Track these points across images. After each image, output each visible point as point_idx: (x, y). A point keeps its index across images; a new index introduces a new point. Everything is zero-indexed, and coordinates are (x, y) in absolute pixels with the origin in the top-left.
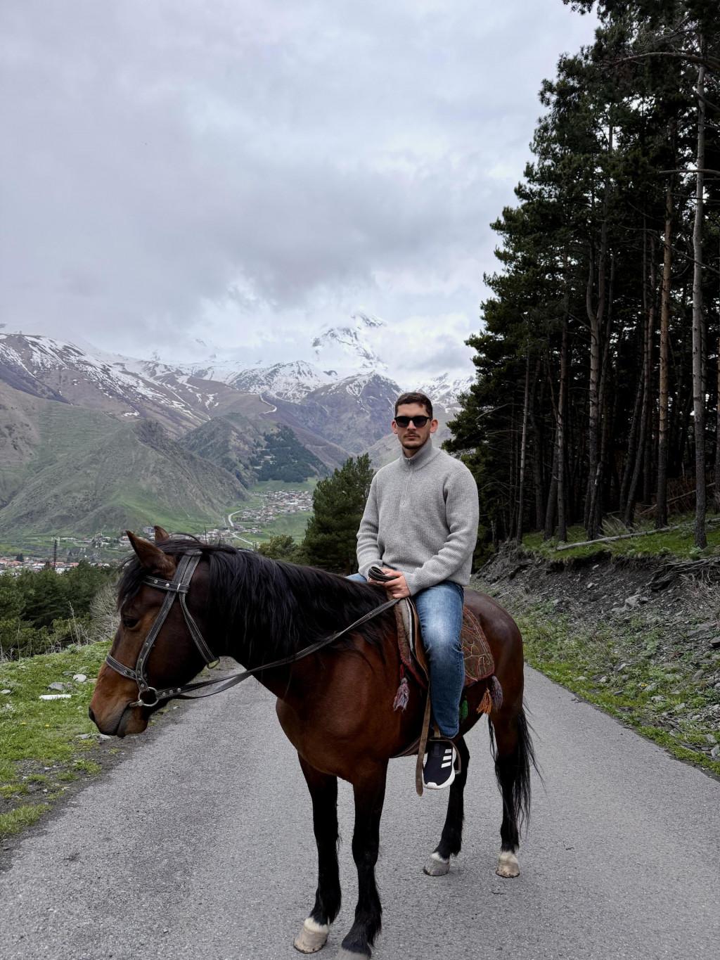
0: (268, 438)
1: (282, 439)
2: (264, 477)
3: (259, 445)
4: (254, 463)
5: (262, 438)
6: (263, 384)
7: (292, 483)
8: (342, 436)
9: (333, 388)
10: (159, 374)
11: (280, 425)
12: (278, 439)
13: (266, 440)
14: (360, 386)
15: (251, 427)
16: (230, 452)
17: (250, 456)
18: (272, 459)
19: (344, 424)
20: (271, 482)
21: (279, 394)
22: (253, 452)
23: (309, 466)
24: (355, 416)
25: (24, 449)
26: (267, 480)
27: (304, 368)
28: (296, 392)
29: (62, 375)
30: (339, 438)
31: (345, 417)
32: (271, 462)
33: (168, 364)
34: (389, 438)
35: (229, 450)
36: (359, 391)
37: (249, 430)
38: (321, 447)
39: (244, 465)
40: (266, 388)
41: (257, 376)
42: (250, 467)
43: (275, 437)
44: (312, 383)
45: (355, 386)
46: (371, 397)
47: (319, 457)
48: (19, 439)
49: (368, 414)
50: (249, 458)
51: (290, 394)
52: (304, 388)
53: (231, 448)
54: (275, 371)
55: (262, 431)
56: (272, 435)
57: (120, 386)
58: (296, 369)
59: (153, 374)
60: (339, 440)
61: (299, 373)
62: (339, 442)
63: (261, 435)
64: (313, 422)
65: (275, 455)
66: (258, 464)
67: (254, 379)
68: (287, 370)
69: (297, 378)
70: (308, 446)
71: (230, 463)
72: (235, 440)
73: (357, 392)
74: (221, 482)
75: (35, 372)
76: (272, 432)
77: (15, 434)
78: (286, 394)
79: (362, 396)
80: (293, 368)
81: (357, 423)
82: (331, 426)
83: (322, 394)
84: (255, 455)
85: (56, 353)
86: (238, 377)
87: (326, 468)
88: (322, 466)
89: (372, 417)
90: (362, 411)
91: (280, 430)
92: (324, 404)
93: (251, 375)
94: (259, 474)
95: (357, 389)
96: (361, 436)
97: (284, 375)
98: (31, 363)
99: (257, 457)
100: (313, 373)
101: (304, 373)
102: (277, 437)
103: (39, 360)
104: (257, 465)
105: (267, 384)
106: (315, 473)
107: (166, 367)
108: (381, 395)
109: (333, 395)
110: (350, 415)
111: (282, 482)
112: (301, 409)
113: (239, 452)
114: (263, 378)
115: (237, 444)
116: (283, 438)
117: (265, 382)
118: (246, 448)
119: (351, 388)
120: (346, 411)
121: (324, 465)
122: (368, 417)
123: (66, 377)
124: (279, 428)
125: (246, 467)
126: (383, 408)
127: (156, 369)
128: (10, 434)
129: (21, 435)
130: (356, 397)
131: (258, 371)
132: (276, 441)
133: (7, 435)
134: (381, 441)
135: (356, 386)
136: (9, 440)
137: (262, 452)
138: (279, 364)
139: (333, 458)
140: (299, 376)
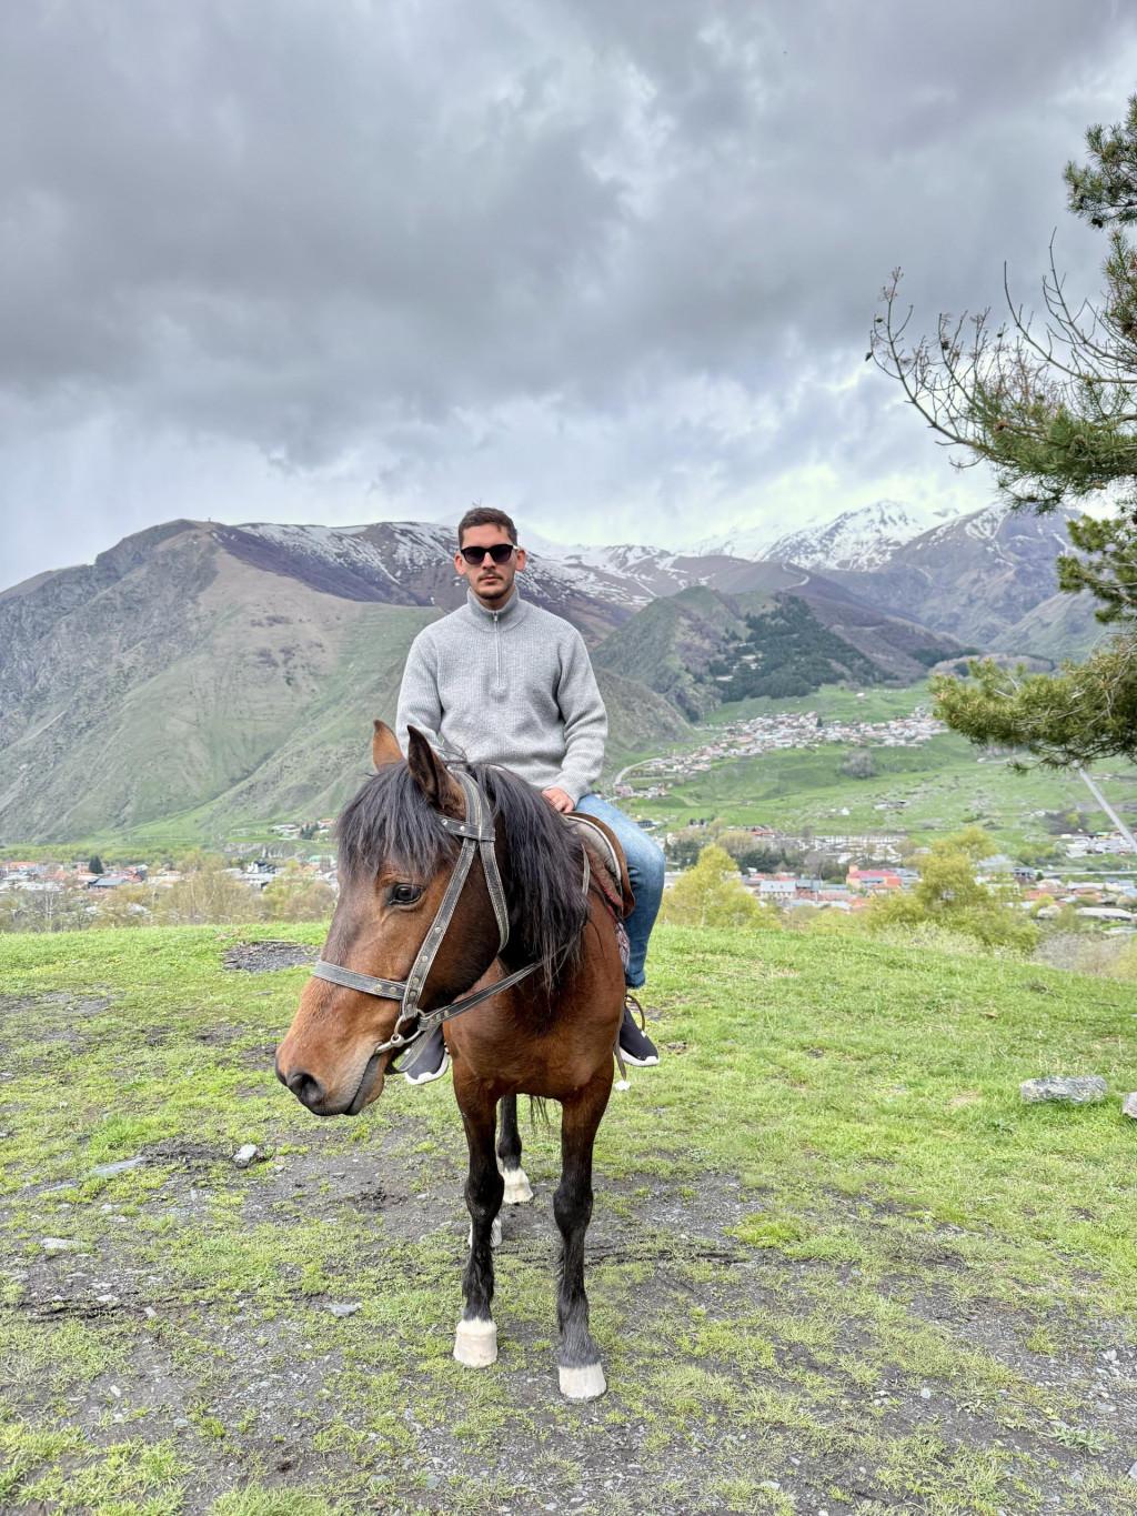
0: (753, 623)
1: (783, 622)
2: (732, 695)
3: (735, 637)
4: (716, 669)
5: (742, 624)
6: (814, 552)
7: (787, 699)
8: (957, 617)
9: (939, 532)
10: (632, 561)
11: (780, 597)
12: (773, 623)
13: (749, 626)
14: (995, 520)
15: (721, 607)
16: (671, 656)
17: (711, 660)
18: (756, 660)
19: (962, 594)
20: (748, 702)
21: (843, 564)
22: (719, 651)
23: (828, 665)
24: (983, 576)
25: (303, 684)
26: (739, 699)
27: (893, 512)
28: (874, 555)
29: (440, 574)
30: (952, 621)
31: (963, 581)
32: (753, 666)
33: (646, 545)
34: (1051, 605)
35: (670, 652)
36: (993, 529)
37: (718, 613)
38: (869, 629)
39: (695, 676)
40: (820, 556)
41: (804, 540)
42: (709, 678)
43: (768, 619)
44: (903, 534)
45: (984, 521)
46: (1021, 537)
47: (858, 647)
48: (299, 669)
49: (1010, 568)
50: (708, 663)
51: (863, 560)
52: (889, 545)
53: (673, 648)
54: (837, 527)
55: (743, 612)
56: (763, 616)
57: (536, 581)
58: (876, 516)
59: (623, 563)
60: (950, 626)
61: (883, 522)
62: (952, 628)
63: (740, 618)
64: (899, 599)
65: (764, 652)
66: (726, 672)
67: (800, 547)
68: (862, 520)
69: (878, 531)
70: (838, 629)
71: (670, 674)
72: (684, 634)
73: (988, 533)
74: (627, 708)
75: (399, 574)
76: (763, 611)
77: (296, 661)
78: (856, 561)
79: (997, 538)
80: (870, 516)
81: (988, 587)
82: (934, 602)
83: (919, 547)
84: (721, 657)
85: (440, 542)
86: (773, 548)
87: (872, 665)
88: (862, 661)
89: (1017, 574)
90: (998, 566)
91: (779, 605)
92: (922, 564)
93: (794, 541)
94: (723, 689)
95: (988, 526)
96: (996, 610)
97: (855, 530)
98: (394, 561)
99: (727, 659)
100: (909, 517)
101: (893, 521)
102: (773, 619)
103: (407, 556)
104: (723, 674)
105: (822, 551)
106: (842, 676)
107: (644, 549)
108: (1040, 530)
109: (940, 545)
110: (974, 575)
111: (765, 699)
112: (876, 578)
113: (688, 654)
114: (814, 543)
115: (688, 640)
116: (783, 618)
117: (819, 548)
118: (707, 645)
119: (976, 527)
120: (966, 569)
121: (867, 661)
122: (1010, 575)
123: (444, 575)
124: (777, 600)
125: (699, 679)
126: (1045, 555)
127: (629, 555)
128: (285, 662)
129: (304, 662)
130: (987, 543)
131: (807, 533)
132: (770, 626)
133: (280, 663)
134: (1035, 612)
135: (987, 521)
136: (281, 671)
137: (737, 650)
138: (845, 514)
139: (897, 646)
140: (882, 527)
